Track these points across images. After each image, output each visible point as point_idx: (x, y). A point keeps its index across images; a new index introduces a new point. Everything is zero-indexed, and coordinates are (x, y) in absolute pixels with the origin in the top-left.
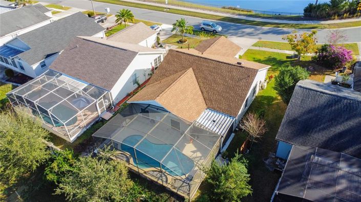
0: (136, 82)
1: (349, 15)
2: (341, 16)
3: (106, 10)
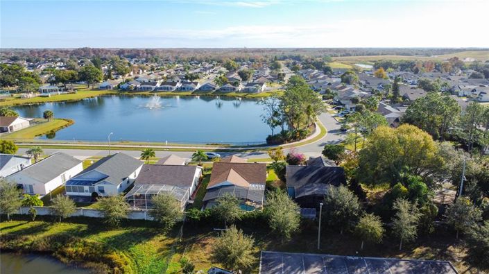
1: (294, 140)
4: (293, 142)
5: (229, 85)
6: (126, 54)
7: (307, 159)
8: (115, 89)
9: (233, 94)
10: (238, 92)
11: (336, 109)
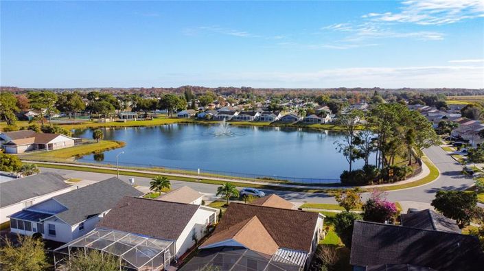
0: (194, 238)
1: (384, 180)
2: (376, 182)
3: (131, 180)
4: (382, 183)
5: (314, 116)
6: (223, 91)
7: (405, 212)
8: (192, 117)
9: (318, 125)
10: (324, 124)
11: (454, 145)
